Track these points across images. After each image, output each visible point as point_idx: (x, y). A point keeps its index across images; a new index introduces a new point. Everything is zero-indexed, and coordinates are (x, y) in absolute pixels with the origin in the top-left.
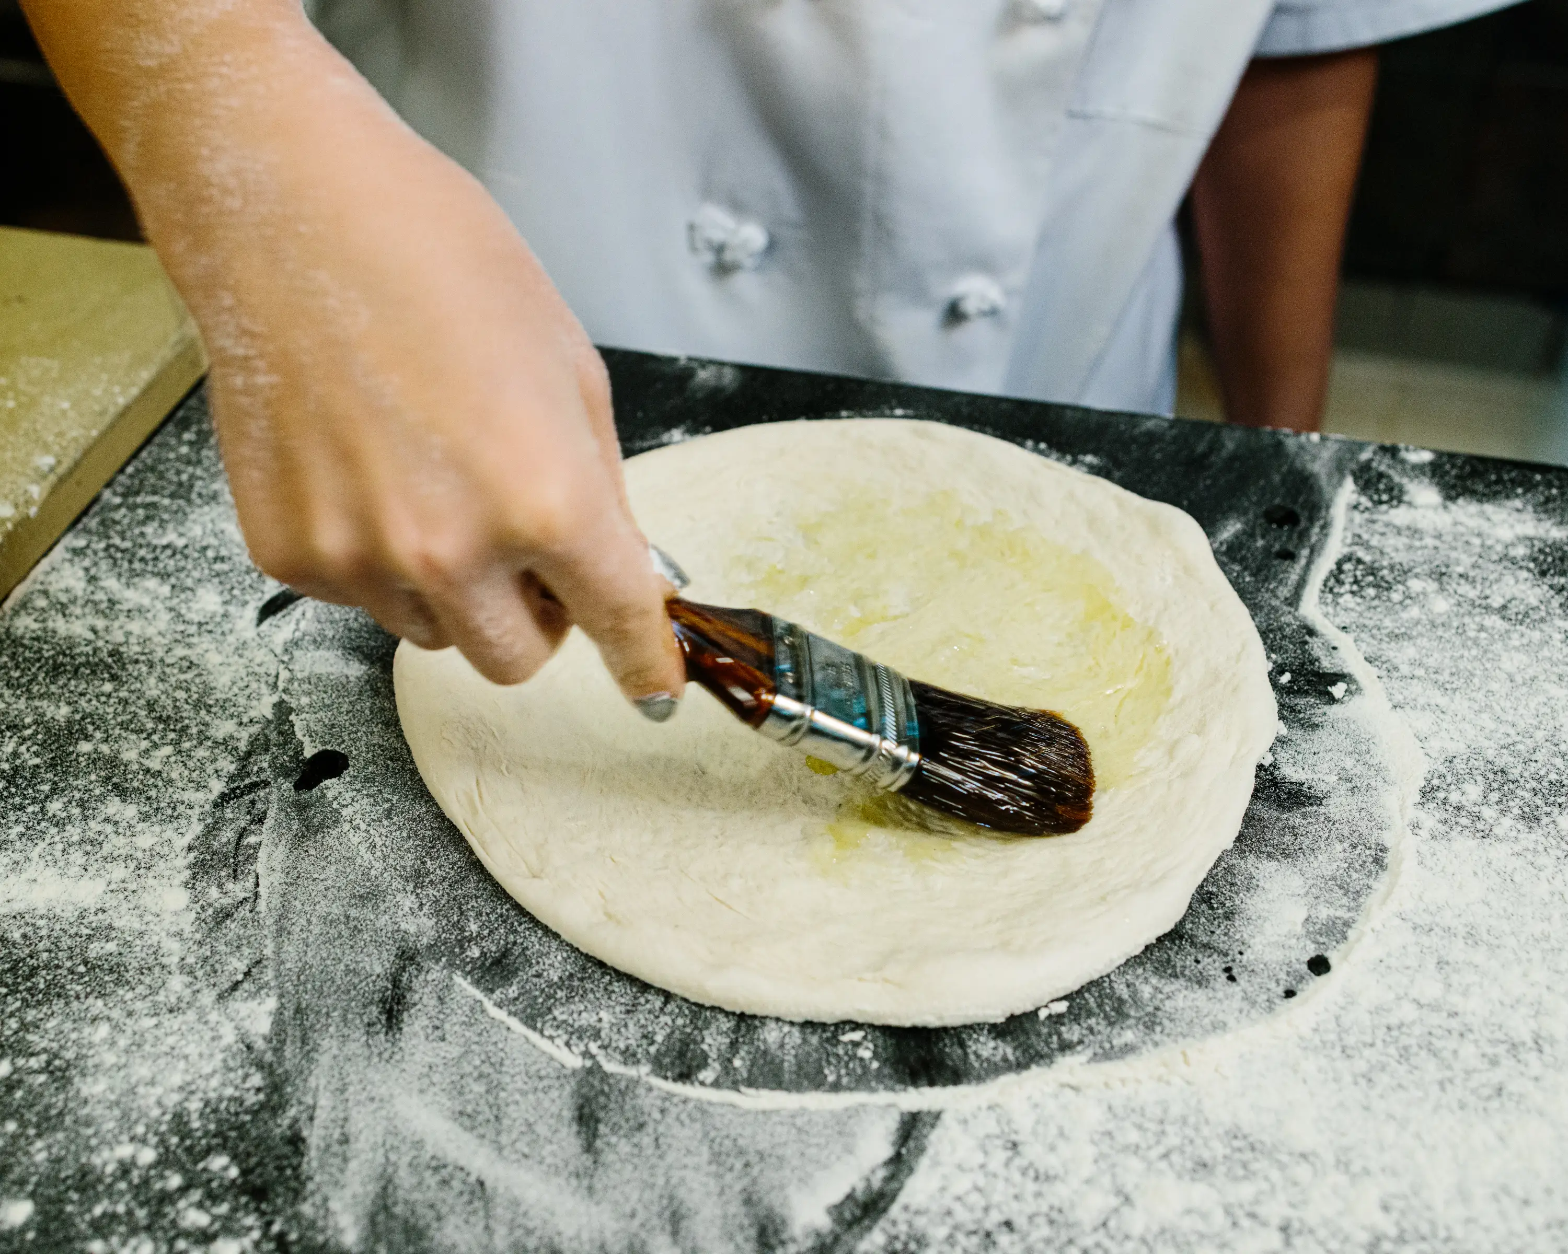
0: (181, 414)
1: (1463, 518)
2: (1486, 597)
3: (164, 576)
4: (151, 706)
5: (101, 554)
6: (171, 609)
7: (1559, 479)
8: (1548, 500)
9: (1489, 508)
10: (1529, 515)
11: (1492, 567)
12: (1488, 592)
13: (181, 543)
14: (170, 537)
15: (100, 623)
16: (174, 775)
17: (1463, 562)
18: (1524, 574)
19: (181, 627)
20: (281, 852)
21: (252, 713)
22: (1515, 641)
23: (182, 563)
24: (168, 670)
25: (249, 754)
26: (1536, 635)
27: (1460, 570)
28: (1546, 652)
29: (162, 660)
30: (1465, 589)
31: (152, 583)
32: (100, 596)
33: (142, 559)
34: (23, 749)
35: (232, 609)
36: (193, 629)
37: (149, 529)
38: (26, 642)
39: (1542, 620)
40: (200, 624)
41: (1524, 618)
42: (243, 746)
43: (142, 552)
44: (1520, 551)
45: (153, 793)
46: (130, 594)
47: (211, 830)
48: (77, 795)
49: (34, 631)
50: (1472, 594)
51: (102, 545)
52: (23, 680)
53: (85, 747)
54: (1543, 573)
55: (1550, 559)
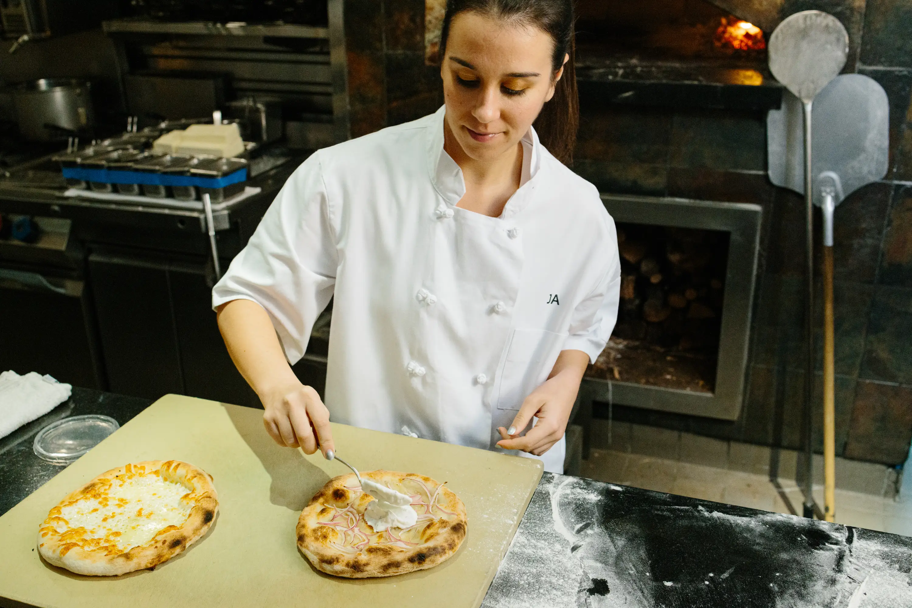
0: (533, 499)
1: (862, 544)
2: (870, 564)
3: (545, 540)
4: (554, 570)
5: (528, 534)
6: (550, 548)
7: (886, 536)
8: (883, 541)
9: (869, 542)
10: (879, 544)
11: (870, 556)
12: (870, 563)
13: (546, 532)
14: (542, 531)
15: (535, 551)
16: (566, 586)
17: (863, 555)
18: (879, 559)
19: (554, 553)
20: (596, 604)
21: (579, 573)
22: (877, 575)
23: (548, 537)
24: (555, 562)
25: (581, 582)
26: (882, 573)
27: (863, 557)
28: (885, 577)
29: (552, 560)
30: (864, 561)
31: (543, 542)
32: (531, 544)
33: (538, 536)
34: (529, 578)
35: (564, 549)
36: (557, 553)
37: (537, 528)
38: (519, 554)
39: (884, 570)
40: (558, 552)
41: (879, 569)
42: (579, 581)
43: (537, 534)
44: (877, 553)
45: (562, 589)
46: (538, 544)
47: (579, 598)
48: (546, 589)
49: (520, 551)
50: (866, 563)
51: (527, 532)
52: (522, 563)
53: (543, 579)
54: (883, 559)
55: (885, 556)
